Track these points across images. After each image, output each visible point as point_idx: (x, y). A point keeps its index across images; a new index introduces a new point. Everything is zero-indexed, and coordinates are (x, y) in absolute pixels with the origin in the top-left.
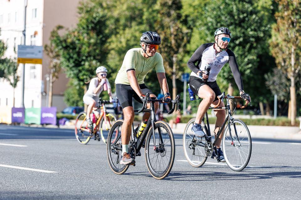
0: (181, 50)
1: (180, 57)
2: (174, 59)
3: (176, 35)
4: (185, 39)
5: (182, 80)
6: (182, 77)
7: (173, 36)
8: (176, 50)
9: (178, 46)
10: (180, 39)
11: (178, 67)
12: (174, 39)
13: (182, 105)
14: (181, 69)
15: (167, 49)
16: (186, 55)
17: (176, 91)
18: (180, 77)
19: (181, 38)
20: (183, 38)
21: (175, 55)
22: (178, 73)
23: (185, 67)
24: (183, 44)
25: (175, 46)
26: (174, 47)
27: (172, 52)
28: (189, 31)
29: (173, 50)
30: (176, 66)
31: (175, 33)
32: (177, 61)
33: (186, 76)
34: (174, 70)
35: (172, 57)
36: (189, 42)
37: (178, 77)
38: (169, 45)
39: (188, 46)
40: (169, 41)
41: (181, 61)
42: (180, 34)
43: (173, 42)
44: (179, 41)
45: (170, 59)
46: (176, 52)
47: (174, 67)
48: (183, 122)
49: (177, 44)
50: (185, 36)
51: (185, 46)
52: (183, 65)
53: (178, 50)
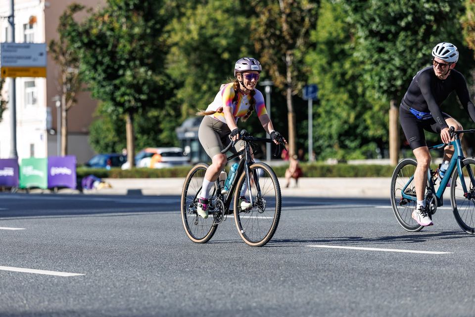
0: (300, 42)
1: (298, 54)
2: (288, 59)
3: (289, 15)
4: (307, 20)
5: (305, 97)
6: (304, 91)
7: (284, 17)
8: (290, 41)
9: (295, 35)
10: (296, 22)
11: (295, 73)
12: (287, 22)
13: (306, 144)
14: (302, 77)
15: (275, 41)
16: (311, 50)
17: (293, 117)
18: (300, 91)
19: (298, 18)
20: (303, 19)
21: (289, 52)
22: (296, 85)
23: (308, 74)
24: (303, 30)
25: (289, 34)
26: (288, 37)
27: (284, 46)
28: (314, 6)
29: (286, 42)
30: (292, 72)
31: (288, 11)
32: (293, 63)
33: (310, 89)
34: (289, 80)
35: (285, 55)
36: (314, 26)
37: (296, 92)
38: (278, 32)
39: (313, 33)
40: (278, 26)
41: (301, 62)
42: (298, 13)
43: (285, 27)
44: (295, 25)
45: (280, 59)
46: (292, 46)
47: (289, 74)
48: (309, 175)
49: (291, 32)
50: (306, 16)
51: (307, 34)
52: (304, 69)
53: (295, 43)
